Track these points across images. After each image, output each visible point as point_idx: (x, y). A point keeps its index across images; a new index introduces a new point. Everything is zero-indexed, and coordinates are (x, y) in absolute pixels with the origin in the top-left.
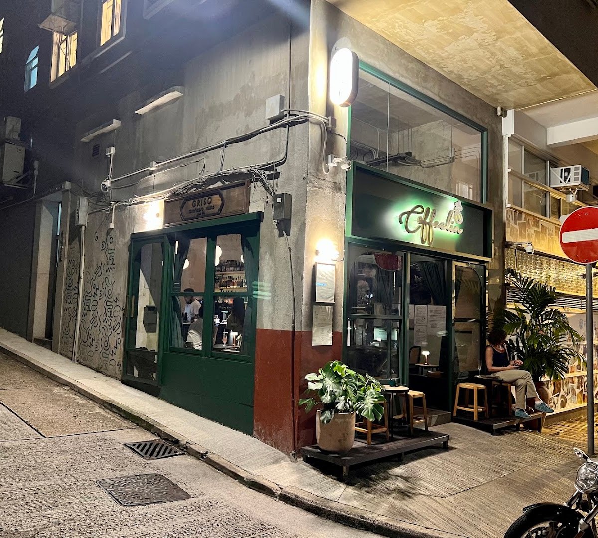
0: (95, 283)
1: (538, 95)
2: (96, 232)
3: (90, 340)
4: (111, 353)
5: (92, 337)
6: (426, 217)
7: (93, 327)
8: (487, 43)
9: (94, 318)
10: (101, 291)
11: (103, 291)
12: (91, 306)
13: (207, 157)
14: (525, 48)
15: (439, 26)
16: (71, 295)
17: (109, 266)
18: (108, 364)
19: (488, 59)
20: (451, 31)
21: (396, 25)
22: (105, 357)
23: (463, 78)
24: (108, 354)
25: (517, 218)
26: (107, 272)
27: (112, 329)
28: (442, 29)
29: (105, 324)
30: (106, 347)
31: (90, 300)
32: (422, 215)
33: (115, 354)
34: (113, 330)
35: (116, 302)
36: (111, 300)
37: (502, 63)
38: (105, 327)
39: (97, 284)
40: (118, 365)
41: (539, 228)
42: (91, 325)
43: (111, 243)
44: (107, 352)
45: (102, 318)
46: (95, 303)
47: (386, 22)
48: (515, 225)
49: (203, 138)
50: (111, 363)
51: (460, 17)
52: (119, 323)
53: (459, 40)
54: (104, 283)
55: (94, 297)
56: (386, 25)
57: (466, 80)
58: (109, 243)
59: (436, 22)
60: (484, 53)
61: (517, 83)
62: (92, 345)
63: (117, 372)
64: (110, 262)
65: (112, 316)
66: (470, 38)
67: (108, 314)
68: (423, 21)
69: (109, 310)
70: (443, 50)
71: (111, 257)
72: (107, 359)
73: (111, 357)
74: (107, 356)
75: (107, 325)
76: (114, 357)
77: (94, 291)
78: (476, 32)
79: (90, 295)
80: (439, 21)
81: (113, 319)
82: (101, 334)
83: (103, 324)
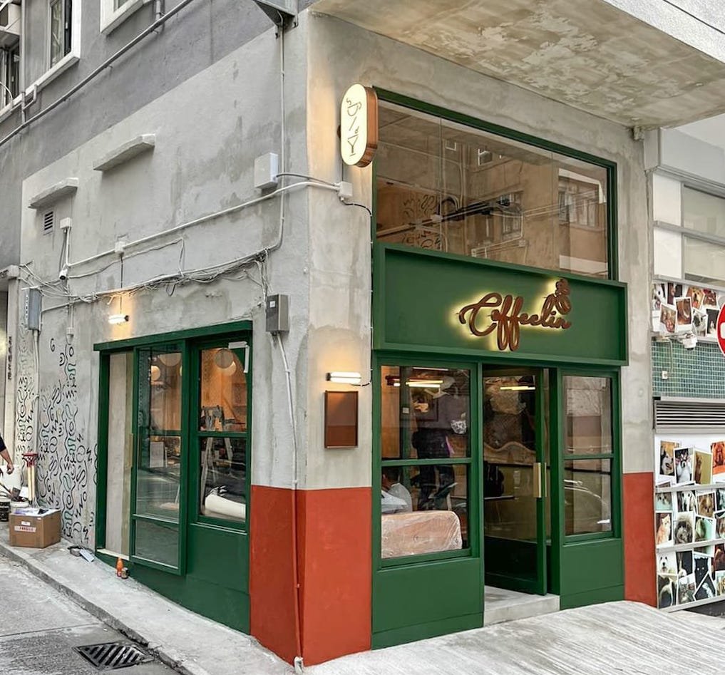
0: (53, 412)
1: (691, 108)
2: (53, 339)
3: (49, 494)
4: (75, 512)
5: (52, 490)
6: (506, 309)
7: (53, 475)
8: (585, 48)
9: (53, 463)
10: (61, 424)
11: (64, 423)
12: (49, 445)
13: (186, 237)
14: (646, 51)
15: (505, 34)
16: (23, 428)
17: (70, 389)
18: (72, 529)
19: (595, 67)
20: (524, 38)
21: (442, 36)
22: (68, 519)
23: (566, 94)
24: (72, 515)
25: (673, 294)
26: (67, 397)
27: (75, 480)
28: (511, 36)
29: (67, 471)
30: (69, 504)
31: (47, 436)
32: (499, 308)
33: (80, 514)
34: (77, 481)
35: (79, 441)
36: (73, 438)
37: (618, 71)
38: (67, 476)
39: (55, 414)
40: (84, 531)
41: (716, 304)
42: (49, 473)
43: (71, 356)
44: (71, 512)
45: (64, 462)
46: (54, 441)
47: (426, 34)
48: (670, 306)
49: (180, 210)
50: (75, 527)
51: (531, 20)
52: (84, 471)
53: (542, 49)
54: (65, 414)
55: (52, 432)
56: (426, 37)
57: (571, 97)
58: (69, 356)
59: (498, 29)
60: (585, 61)
61: (653, 95)
62: (53, 502)
63: (83, 541)
64: (71, 383)
65: (75, 460)
66: (556, 44)
67: (71, 459)
68: (479, 29)
69: (72, 452)
70: (523, 62)
71: (72, 377)
72: (70, 521)
73: (75, 520)
74: (70, 517)
75: (70, 474)
76: (79, 519)
77: (53, 423)
78: (565, 36)
79: (47, 429)
80: (502, 27)
81: (77, 465)
82: (62, 485)
83: (65, 472)
